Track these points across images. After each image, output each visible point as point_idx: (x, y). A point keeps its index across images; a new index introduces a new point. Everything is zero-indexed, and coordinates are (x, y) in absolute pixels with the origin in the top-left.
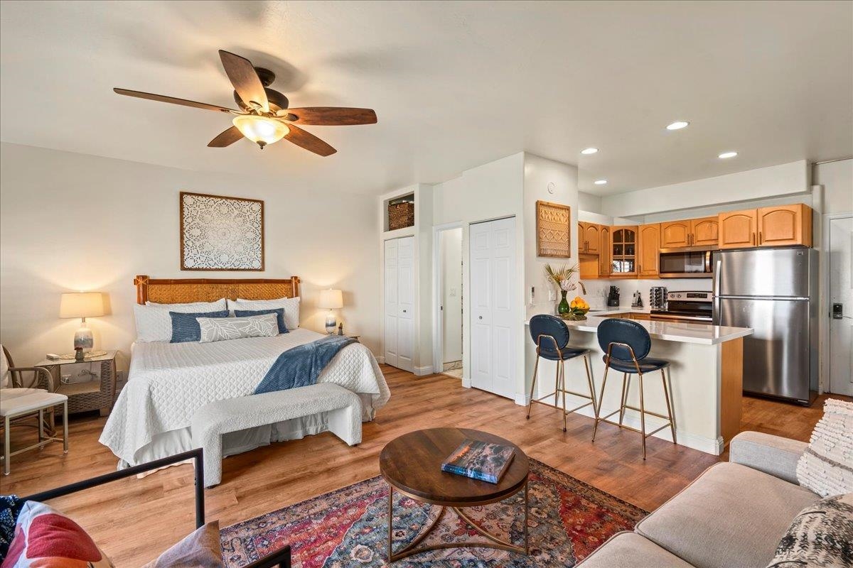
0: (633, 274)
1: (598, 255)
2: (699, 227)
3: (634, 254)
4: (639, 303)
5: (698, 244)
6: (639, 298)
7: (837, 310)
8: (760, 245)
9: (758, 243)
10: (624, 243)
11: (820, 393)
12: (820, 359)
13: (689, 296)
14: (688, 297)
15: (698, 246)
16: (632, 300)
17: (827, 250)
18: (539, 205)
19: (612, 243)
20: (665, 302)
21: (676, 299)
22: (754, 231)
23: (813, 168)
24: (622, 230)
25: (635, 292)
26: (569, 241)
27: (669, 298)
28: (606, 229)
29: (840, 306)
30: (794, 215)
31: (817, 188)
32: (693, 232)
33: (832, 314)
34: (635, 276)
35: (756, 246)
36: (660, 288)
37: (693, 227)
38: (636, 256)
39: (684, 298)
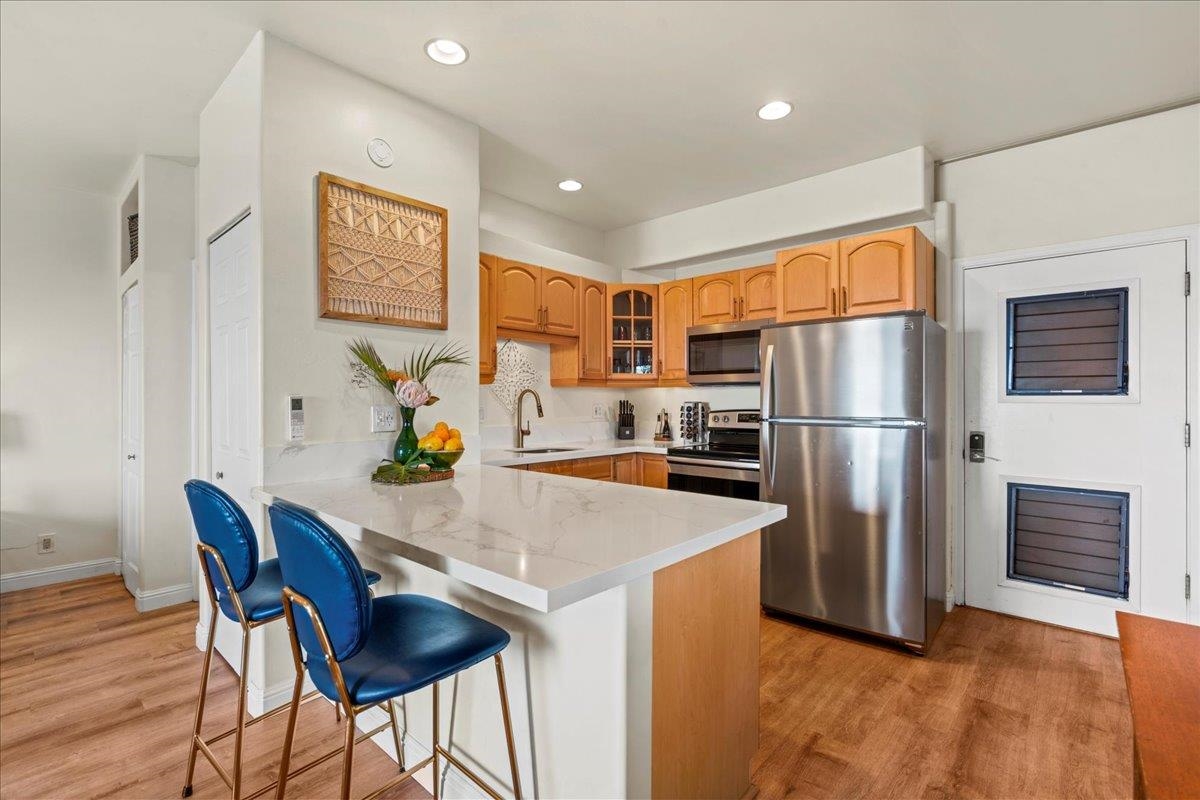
0: (650, 376)
1: (577, 337)
2: (752, 284)
3: (651, 339)
4: (666, 433)
5: (752, 317)
6: (666, 422)
7: (976, 443)
8: (843, 315)
9: (840, 310)
10: (632, 317)
11: (949, 608)
12: (948, 540)
13: (741, 419)
14: (739, 421)
15: (750, 320)
16: (656, 427)
17: (959, 328)
18: (326, 184)
19: (610, 317)
20: (704, 430)
21: (721, 425)
22: (834, 285)
23: (936, 168)
24: (630, 292)
25: (659, 412)
26: (444, 291)
27: (711, 424)
28: (599, 287)
29: (982, 437)
30: (900, 248)
31: (942, 206)
32: (743, 295)
33: (967, 453)
34: (654, 380)
35: (837, 315)
36: (696, 404)
37: (742, 284)
38: (654, 342)
39: (734, 424)
